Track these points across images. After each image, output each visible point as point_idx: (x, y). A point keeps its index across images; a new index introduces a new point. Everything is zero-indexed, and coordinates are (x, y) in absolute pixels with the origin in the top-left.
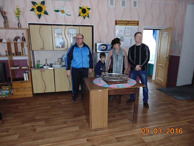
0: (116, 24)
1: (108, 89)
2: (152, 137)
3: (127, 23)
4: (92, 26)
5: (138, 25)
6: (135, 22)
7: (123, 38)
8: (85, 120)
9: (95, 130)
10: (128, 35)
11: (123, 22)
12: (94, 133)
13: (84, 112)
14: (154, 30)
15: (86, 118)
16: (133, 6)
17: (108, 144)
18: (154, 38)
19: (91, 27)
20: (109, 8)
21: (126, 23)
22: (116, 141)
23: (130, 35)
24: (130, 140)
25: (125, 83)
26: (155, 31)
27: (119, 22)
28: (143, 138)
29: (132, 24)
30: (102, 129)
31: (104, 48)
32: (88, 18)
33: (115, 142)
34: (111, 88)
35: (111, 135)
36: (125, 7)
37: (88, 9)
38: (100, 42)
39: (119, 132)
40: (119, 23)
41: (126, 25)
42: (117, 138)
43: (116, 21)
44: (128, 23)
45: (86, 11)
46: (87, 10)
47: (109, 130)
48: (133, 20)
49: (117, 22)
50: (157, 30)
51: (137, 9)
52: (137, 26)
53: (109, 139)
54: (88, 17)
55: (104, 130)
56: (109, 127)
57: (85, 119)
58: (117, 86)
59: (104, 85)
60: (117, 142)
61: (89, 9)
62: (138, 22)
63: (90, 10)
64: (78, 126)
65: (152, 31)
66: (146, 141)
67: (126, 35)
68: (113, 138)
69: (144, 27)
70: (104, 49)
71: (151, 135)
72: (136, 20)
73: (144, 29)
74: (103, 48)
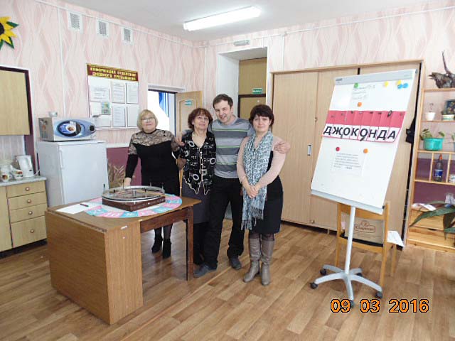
0: (90, 73)
1: (142, 220)
2: (229, 289)
3: (115, 74)
4: (26, 72)
5: (137, 80)
6: (132, 73)
7: (107, 106)
8: (79, 313)
9: (120, 323)
10: (119, 101)
11: (104, 71)
12: (121, 329)
13: (61, 298)
14: (161, 92)
15: (78, 308)
16: (123, 38)
17: (166, 333)
18: (163, 109)
19: (23, 74)
20: (68, 32)
21: (113, 75)
22: (179, 322)
23: (122, 101)
24: (201, 310)
25: (161, 202)
26: (164, 94)
27: (97, 70)
28: (219, 296)
29: (124, 76)
30: (135, 314)
31: (72, 130)
32: (9, 48)
33: (178, 324)
34: (143, 217)
35: (161, 317)
36: (106, 37)
37: (8, 23)
38: (57, 114)
39: (172, 305)
40: (96, 72)
41: (113, 77)
42: (175, 317)
43: (89, 67)
44: (117, 74)
45: (3, 30)
46: (6, 27)
47: (151, 309)
48: (127, 69)
49: (91, 69)
50: (170, 94)
51: (131, 46)
52: (136, 83)
53: (162, 326)
54: (12, 46)
55: (138, 315)
56: (146, 306)
57: (78, 311)
58: (152, 210)
59: (122, 215)
60: (181, 321)
61: (14, 25)
62: (137, 74)
63: (17, 28)
64: (71, 334)
65: (157, 93)
66: (226, 299)
67: (115, 100)
68: (168, 319)
69: (149, 86)
70: (72, 132)
71: (227, 286)
72: (133, 70)
73: (149, 90)
74: (69, 129)
